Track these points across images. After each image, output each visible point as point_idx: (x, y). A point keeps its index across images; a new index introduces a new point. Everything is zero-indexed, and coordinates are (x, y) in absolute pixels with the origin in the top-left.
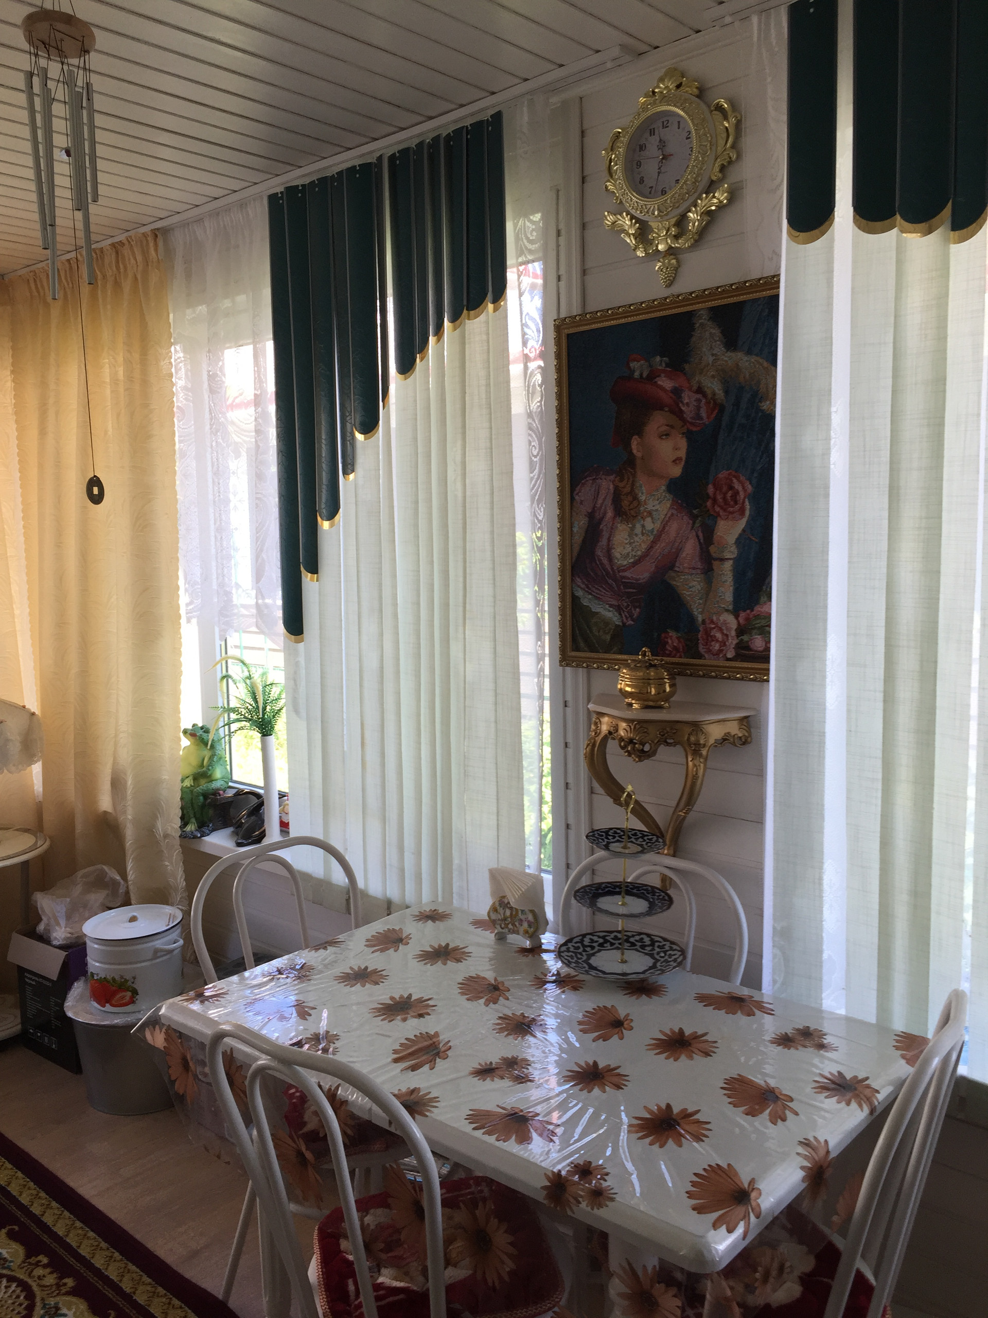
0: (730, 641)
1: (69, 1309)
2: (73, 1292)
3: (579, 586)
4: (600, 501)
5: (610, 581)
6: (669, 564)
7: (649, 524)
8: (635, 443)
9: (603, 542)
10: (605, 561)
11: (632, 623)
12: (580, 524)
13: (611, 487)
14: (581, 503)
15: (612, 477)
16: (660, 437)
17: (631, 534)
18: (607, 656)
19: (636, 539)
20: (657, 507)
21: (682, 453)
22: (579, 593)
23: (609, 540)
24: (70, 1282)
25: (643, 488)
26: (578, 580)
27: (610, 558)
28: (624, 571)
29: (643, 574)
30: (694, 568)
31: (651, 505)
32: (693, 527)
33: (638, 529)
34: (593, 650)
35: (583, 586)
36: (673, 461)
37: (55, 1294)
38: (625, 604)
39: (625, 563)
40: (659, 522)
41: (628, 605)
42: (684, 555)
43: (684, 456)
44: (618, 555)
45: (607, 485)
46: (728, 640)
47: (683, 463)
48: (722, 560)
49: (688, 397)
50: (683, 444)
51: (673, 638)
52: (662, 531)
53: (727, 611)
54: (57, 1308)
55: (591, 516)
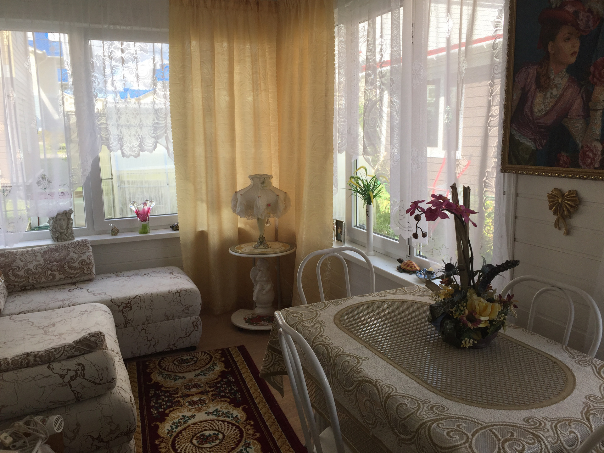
0: (597, 158)
1: (254, 446)
2: (258, 440)
3: (514, 129)
4: (529, 81)
5: (531, 125)
6: (565, 114)
7: (555, 92)
8: (550, 45)
9: (529, 104)
10: (529, 114)
11: (541, 148)
12: (517, 95)
13: (535, 72)
14: (519, 82)
15: (536, 67)
16: (565, 41)
17: (545, 98)
18: (526, 167)
19: (547, 101)
20: (561, 81)
21: (577, 49)
22: (514, 133)
23: (532, 102)
24: (258, 435)
25: (553, 71)
26: (514, 125)
27: (532, 112)
28: (539, 119)
29: (549, 121)
30: (579, 116)
31: (557, 80)
32: (580, 92)
33: (548, 95)
34: (519, 164)
35: (516, 129)
36: (571, 54)
37: (251, 438)
38: (538, 138)
39: (540, 115)
40: (560, 90)
41: (540, 138)
42: (574, 108)
43: (578, 52)
44: (536, 111)
45: (533, 71)
46: (596, 157)
47: (577, 55)
48: (597, 110)
49: (583, 16)
50: (577, 43)
51: (564, 157)
52: (561, 96)
53: (596, 140)
54: (249, 444)
55: (523, 89)
